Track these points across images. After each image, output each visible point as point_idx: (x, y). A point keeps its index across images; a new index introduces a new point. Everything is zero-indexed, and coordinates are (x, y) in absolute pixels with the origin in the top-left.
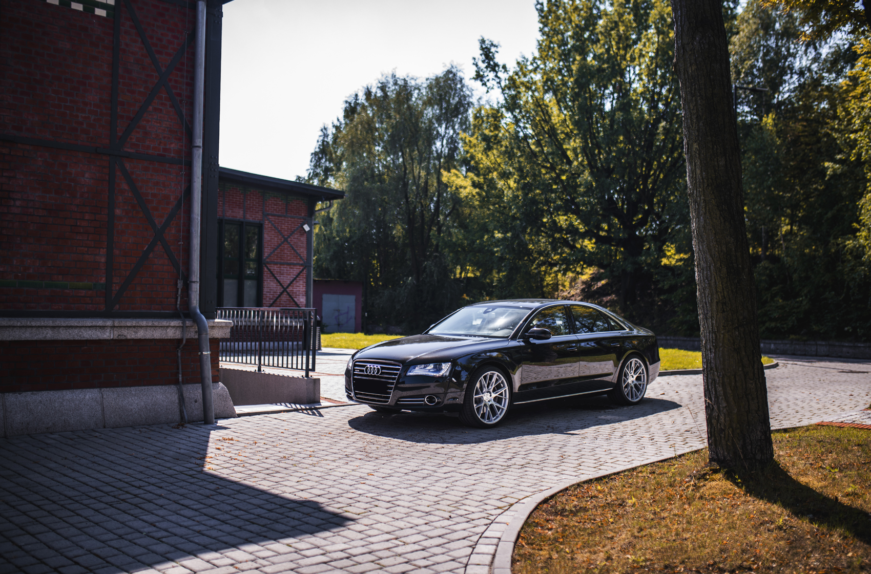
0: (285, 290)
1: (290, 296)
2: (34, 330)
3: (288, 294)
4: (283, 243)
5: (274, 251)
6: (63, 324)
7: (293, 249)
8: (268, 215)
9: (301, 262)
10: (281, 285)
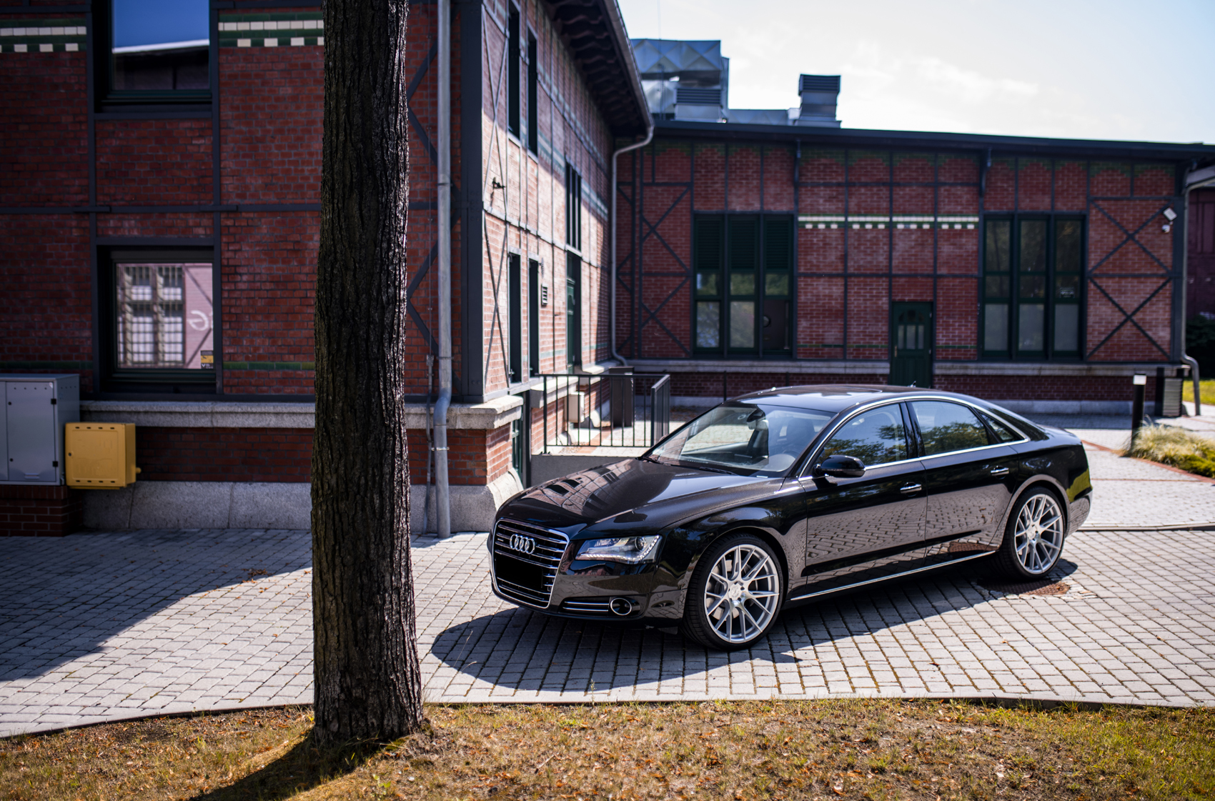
0: (1129, 318)
1: (1139, 328)
2: (257, 416)
3: (1135, 324)
4: (1124, 242)
5: (1107, 257)
6: (285, 410)
7: (1145, 250)
8: (1097, 199)
9: (1162, 272)
10: (1121, 310)
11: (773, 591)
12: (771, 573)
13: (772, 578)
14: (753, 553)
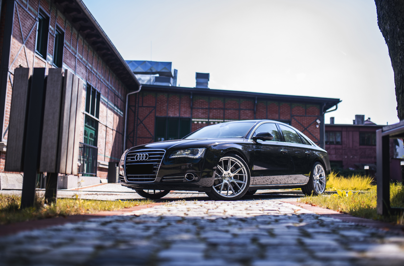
4: (304, 131)
7: (311, 134)
8: (294, 116)
9: (317, 141)
11: (245, 182)
12: (245, 174)
13: (245, 176)
14: (237, 163)
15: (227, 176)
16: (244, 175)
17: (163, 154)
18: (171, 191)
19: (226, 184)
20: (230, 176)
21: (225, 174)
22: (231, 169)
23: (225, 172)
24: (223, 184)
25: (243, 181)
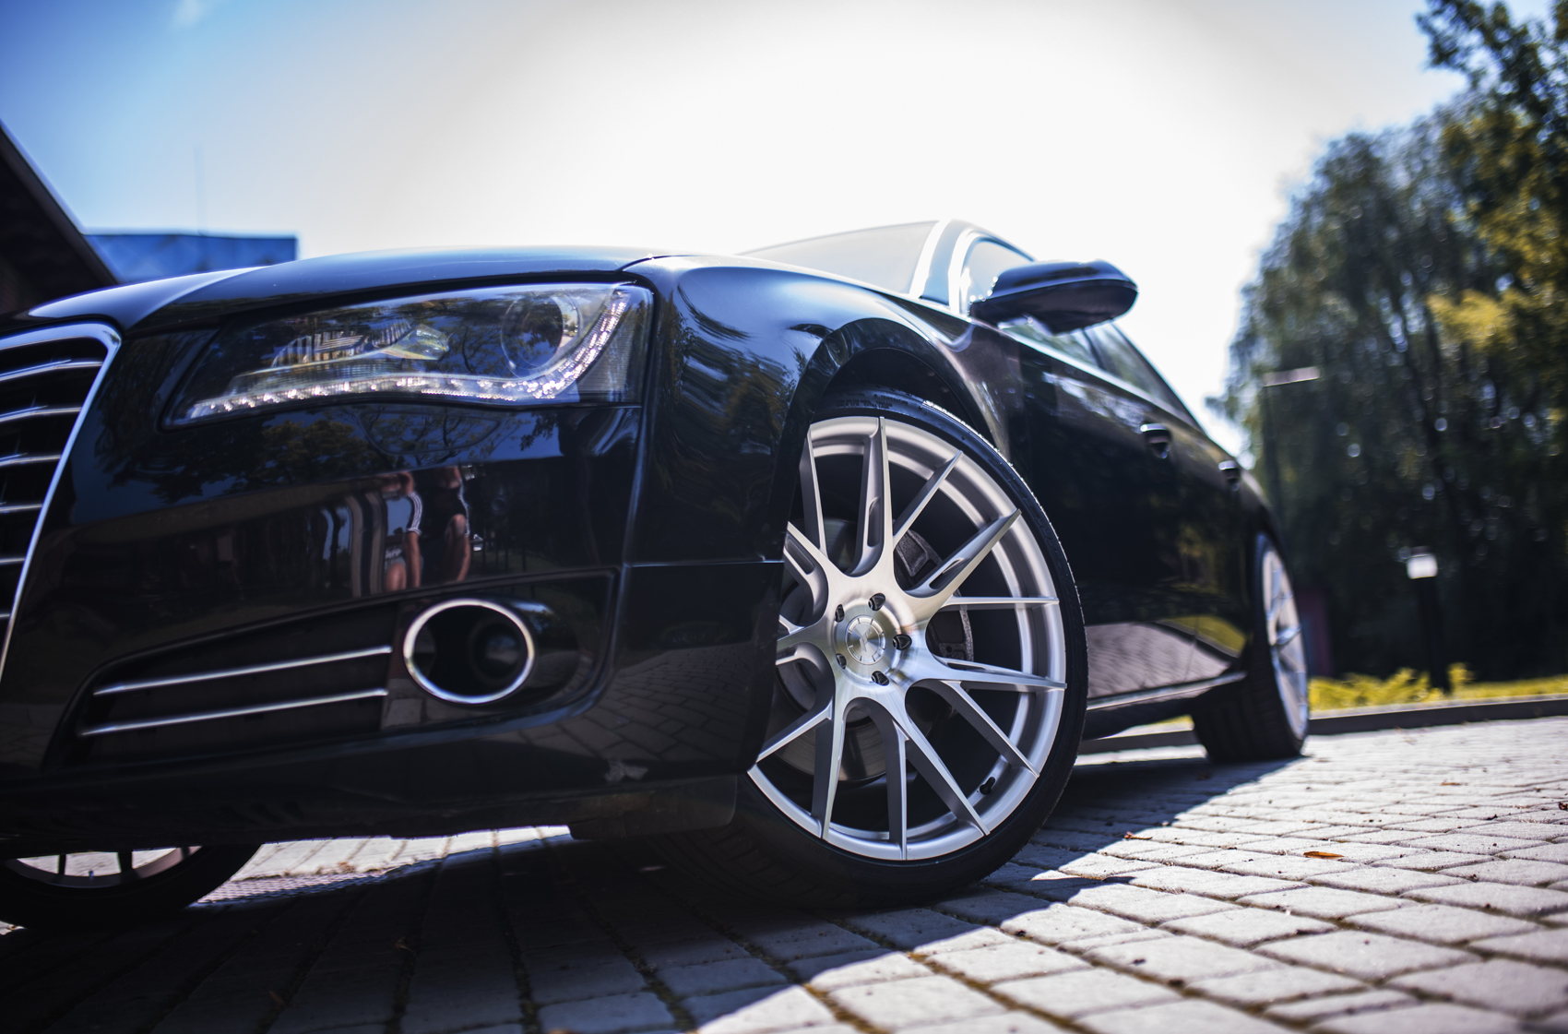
11: (1041, 668)
12: (1029, 588)
13: (1036, 615)
14: (944, 485)
15: (863, 624)
16: (1018, 601)
17: (72, 387)
18: (266, 849)
19: (861, 715)
20: (897, 626)
21: (840, 608)
22: (895, 553)
23: (843, 589)
24: (837, 714)
25: (1018, 667)
